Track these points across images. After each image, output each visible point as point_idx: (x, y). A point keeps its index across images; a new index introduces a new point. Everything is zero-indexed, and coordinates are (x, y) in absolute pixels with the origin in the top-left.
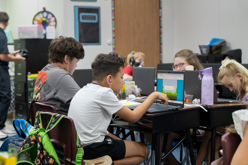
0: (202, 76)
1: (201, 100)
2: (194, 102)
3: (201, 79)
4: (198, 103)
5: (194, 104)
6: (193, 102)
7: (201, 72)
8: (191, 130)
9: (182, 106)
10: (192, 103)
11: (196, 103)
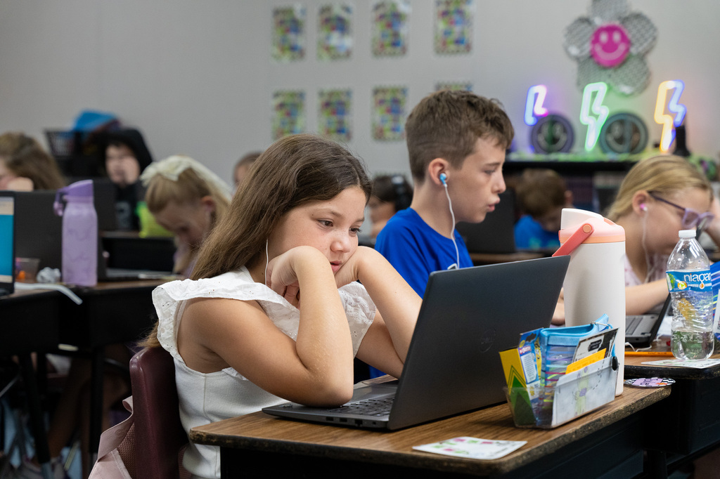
0: (64, 204)
1: (61, 271)
2: (42, 277)
3: (60, 213)
4: (53, 280)
5: (43, 283)
6: (39, 278)
7: (62, 194)
8: (34, 356)
9: (10, 287)
10: (35, 281)
11: (48, 281)
